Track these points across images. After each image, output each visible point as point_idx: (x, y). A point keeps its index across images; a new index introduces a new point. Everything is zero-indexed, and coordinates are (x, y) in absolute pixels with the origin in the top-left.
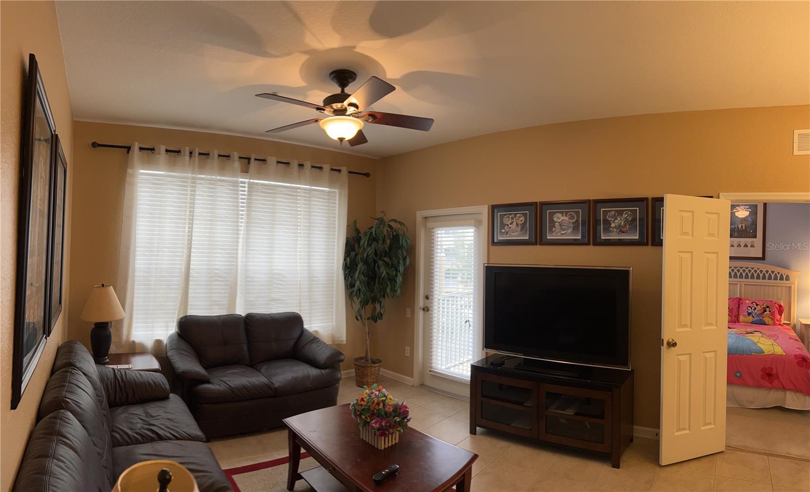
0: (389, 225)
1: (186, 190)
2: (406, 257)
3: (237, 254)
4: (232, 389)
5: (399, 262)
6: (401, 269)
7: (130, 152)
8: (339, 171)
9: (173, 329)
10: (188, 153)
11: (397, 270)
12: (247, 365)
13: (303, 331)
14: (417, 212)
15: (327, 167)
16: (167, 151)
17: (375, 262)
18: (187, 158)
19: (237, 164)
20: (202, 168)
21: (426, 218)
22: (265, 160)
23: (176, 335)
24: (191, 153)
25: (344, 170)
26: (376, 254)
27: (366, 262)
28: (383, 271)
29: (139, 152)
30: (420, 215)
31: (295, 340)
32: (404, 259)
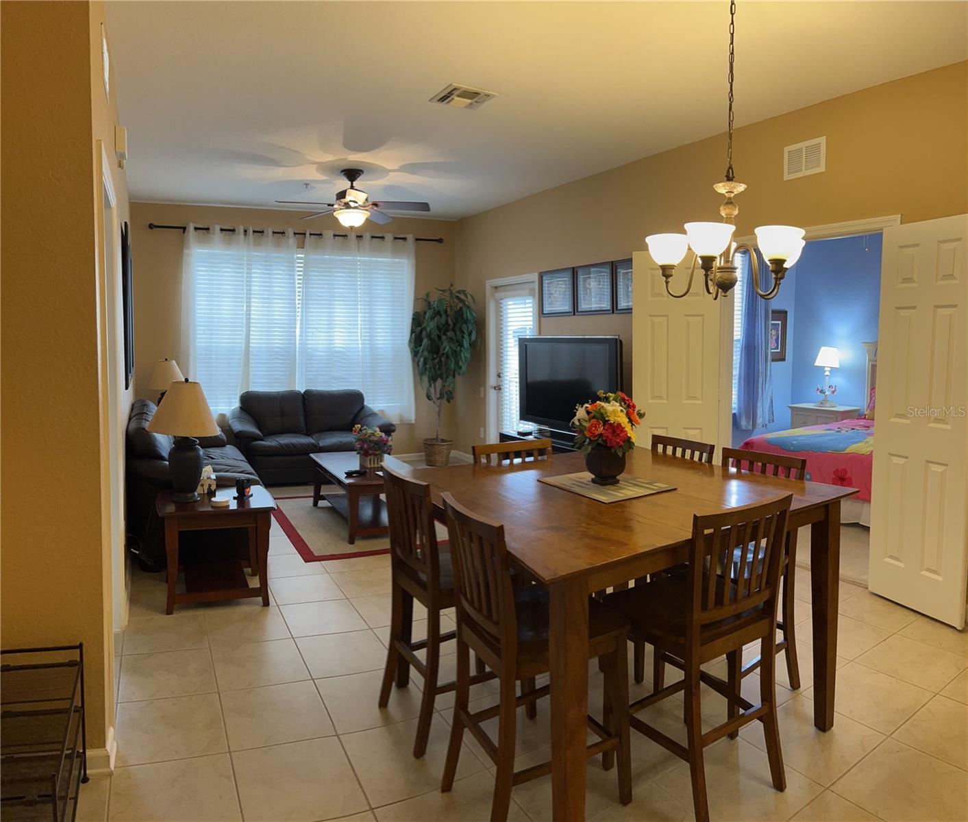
0: (457, 297)
1: (243, 268)
2: (471, 331)
3: (295, 332)
4: (281, 445)
5: (463, 337)
6: (466, 344)
7: (186, 232)
8: (404, 239)
9: (236, 404)
10: (242, 231)
11: (461, 345)
12: (303, 434)
13: (363, 407)
14: (487, 281)
15: (389, 237)
16: (222, 230)
17: (439, 338)
18: (242, 236)
19: (292, 240)
20: (257, 244)
21: (496, 287)
22: (321, 235)
23: (239, 409)
24: (245, 231)
25: (410, 238)
26: (439, 329)
27: (429, 336)
28: (446, 347)
29: (195, 233)
30: (489, 284)
31: (353, 415)
32: (470, 334)
